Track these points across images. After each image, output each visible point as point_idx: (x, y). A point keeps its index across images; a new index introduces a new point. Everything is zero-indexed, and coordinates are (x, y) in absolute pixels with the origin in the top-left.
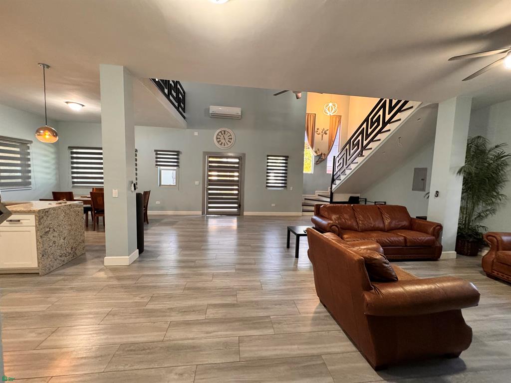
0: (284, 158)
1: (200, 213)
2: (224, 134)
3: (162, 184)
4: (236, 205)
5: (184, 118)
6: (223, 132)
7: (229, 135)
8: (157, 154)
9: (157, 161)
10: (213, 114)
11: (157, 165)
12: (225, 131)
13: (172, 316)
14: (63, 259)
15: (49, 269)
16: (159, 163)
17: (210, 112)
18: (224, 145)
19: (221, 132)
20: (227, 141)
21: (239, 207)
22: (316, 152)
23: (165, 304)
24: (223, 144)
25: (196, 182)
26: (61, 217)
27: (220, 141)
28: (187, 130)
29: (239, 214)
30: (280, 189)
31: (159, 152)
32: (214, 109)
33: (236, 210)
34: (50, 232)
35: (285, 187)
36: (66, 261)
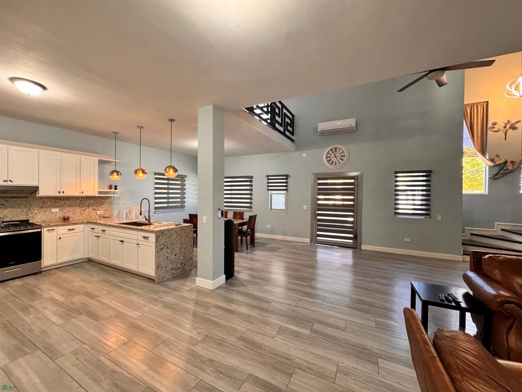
0: (424, 174)
1: (308, 240)
2: (336, 151)
3: (273, 208)
4: (351, 236)
5: (293, 141)
6: (334, 150)
7: (341, 151)
8: (268, 179)
9: (268, 186)
10: (321, 132)
11: (268, 190)
12: (336, 149)
13: (206, 373)
14: (173, 272)
15: (162, 280)
16: (270, 188)
17: (319, 130)
18: (336, 164)
19: (331, 150)
20: (339, 159)
21: (355, 238)
22: (492, 160)
23: (211, 351)
24: (334, 163)
25: (304, 206)
26: (174, 237)
27: (331, 160)
28: (296, 152)
29: (355, 247)
30: (419, 217)
31: (270, 178)
32: (323, 126)
33: (352, 241)
34: (164, 249)
35: (428, 215)
36: (176, 274)
